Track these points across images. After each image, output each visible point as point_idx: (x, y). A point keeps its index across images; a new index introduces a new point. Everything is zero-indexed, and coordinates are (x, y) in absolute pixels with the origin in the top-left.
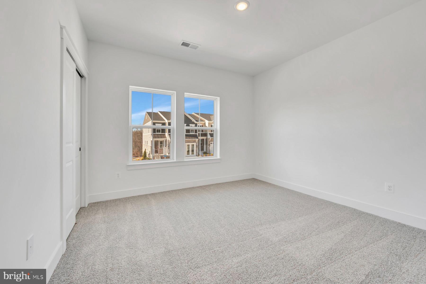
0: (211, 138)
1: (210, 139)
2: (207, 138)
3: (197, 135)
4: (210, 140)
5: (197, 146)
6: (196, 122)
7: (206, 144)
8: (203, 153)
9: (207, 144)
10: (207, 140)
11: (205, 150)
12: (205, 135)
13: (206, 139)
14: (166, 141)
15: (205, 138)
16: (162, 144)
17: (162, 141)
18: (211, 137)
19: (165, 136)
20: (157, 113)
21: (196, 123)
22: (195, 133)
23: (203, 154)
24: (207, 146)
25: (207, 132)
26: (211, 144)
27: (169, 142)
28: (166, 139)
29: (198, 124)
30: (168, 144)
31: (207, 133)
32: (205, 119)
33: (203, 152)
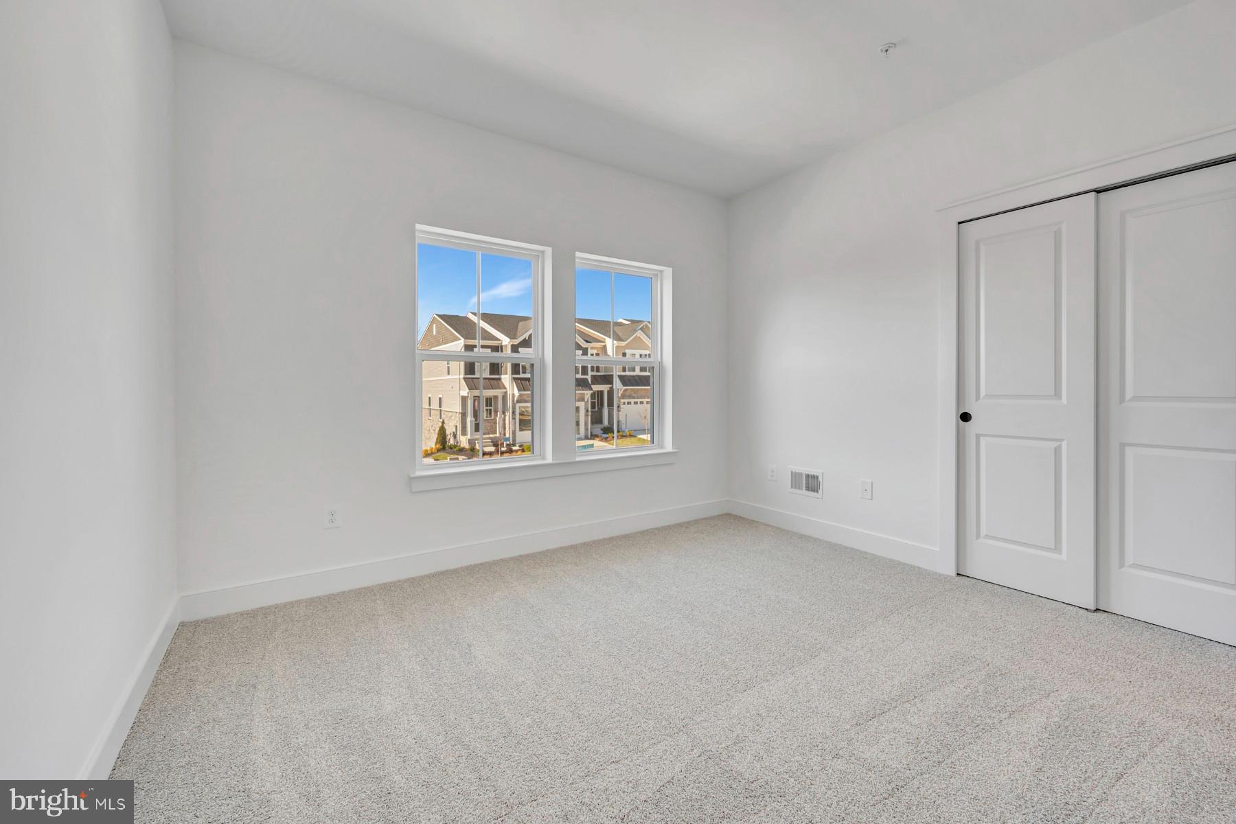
0: (625, 388)
1: (621, 393)
2: (612, 389)
3: (586, 379)
4: (620, 395)
5: (587, 411)
6: (585, 342)
7: (611, 404)
8: (602, 430)
9: (613, 406)
10: (611, 393)
11: (606, 423)
12: (608, 379)
13: (608, 392)
14: (505, 397)
15: (604, 388)
16: (491, 406)
17: (491, 399)
18: (624, 386)
19: (502, 383)
20: (466, 318)
21: (584, 346)
22: (582, 375)
23: (602, 432)
24: (613, 409)
25: (613, 372)
26: (622, 406)
27: (513, 401)
28: (506, 393)
29: (589, 349)
30: (512, 406)
31: (612, 375)
32: (605, 335)
33: (602, 426)
